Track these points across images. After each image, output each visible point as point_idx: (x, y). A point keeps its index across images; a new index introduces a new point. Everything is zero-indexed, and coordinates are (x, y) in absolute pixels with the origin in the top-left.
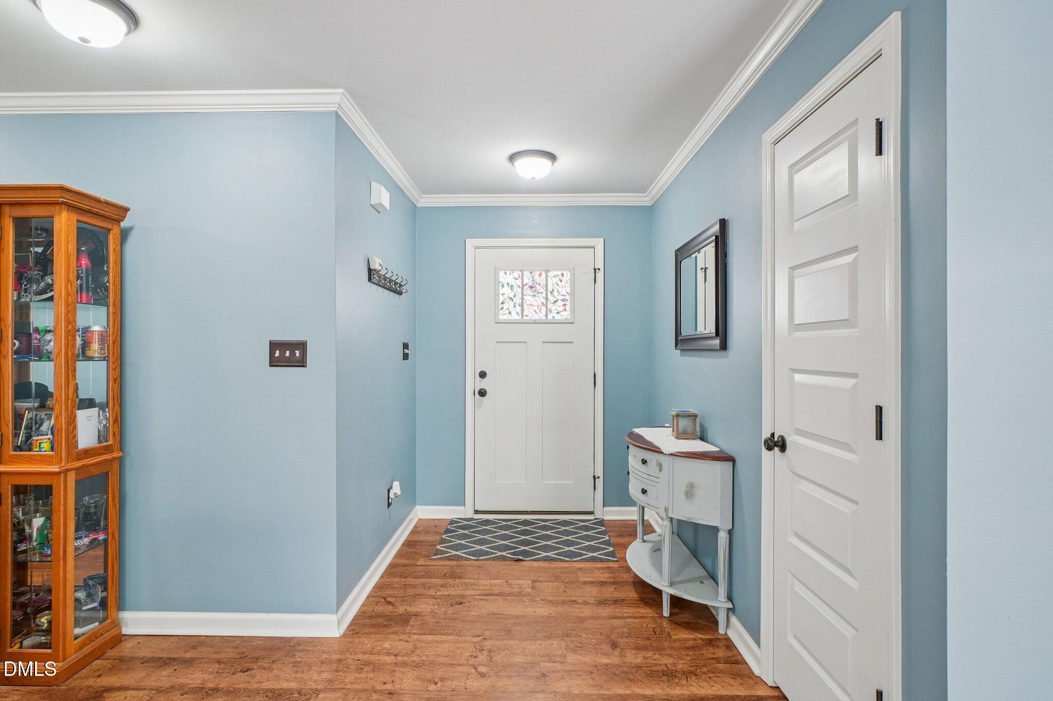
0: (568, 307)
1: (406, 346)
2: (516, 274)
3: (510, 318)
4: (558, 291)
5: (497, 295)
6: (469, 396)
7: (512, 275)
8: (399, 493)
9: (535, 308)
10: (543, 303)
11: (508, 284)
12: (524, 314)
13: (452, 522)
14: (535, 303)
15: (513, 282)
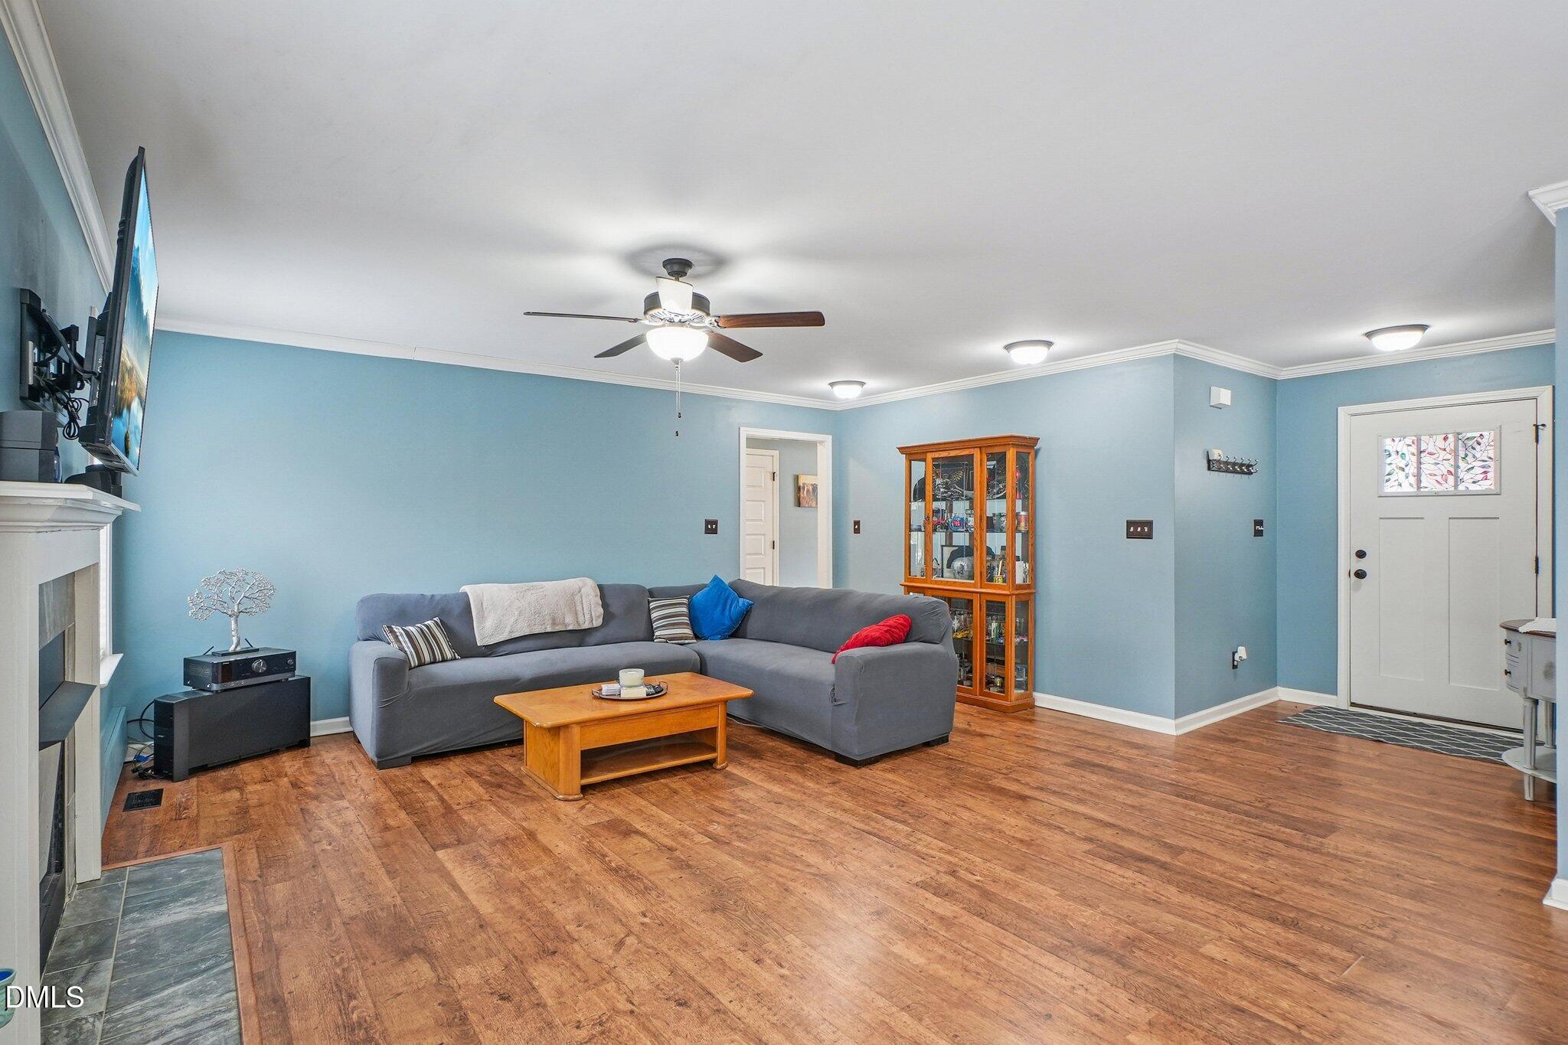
0: (1490, 475)
1: (1258, 523)
2: (1408, 441)
3: (1400, 490)
4: (1474, 456)
5: (1381, 465)
6: (1343, 578)
7: (1402, 442)
8: (1244, 657)
9: (1439, 478)
10: (1451, 472)
11: (1398, 452)
12: (1422, 485)
13: (1319, 707)
14: (1438, 472)
15: (1405, 450)
